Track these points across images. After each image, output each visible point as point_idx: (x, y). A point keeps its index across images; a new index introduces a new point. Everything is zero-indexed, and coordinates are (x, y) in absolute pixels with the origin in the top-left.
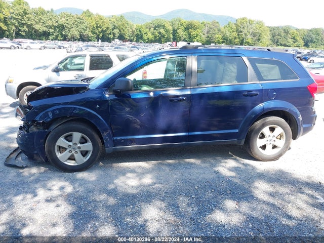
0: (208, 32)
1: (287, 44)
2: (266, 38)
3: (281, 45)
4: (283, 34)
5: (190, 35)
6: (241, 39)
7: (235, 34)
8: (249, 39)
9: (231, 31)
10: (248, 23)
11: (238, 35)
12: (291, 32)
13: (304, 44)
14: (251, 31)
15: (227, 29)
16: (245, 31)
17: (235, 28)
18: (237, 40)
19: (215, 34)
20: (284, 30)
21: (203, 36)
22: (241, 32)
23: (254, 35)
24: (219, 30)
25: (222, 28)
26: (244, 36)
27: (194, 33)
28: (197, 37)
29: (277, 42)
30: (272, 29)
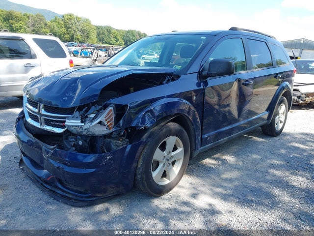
0: (33, 25)
1: (112, 42)
2: (94, 36)
3: (106, 43)
4: (106, 34)
5: (12, 27)
6: (71, 35)
7: (64, 30)
8: (78, 35)
9: (59, 26)
10: (76, 19)
11: (67, 31)
12: (113, 31)
13: (124, 43)
14: (80, 28)
15: (55, 24)
16: (74, 27)
17: (63, 23)
18: (67, 36)
19: (42, 28)
20: (107, 30)
21: (28, 29)
22: (70, 28)
23: (83, 31)
24: (46, 24)
25: (48, 22)
26: (73, 32)
27: (16, 25)
28: (20, 29)
29: (103, 40)
30: (98, 28)
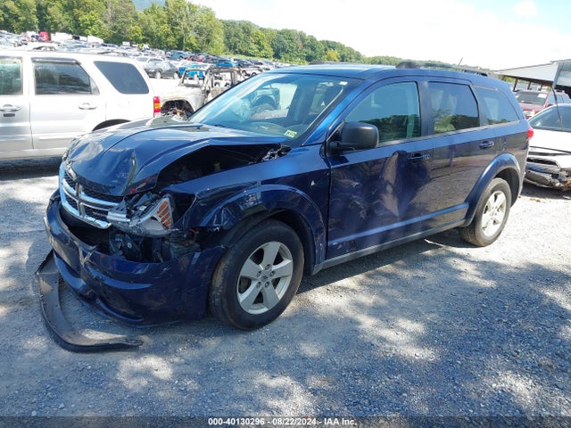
0: (114, 19)
1: (251, 52)
2: (219, 39)
3: (241, 53)
4: (242, 35)
5: (77, 20)
6: (178, 37)
7: (166, 28)
8: (192, 37)
9: (158, 20)
10: (188, 8)
11: (172, 29)
12: (253, 32)
13: (273, 53)
14: (194, 24)
15: (151, 17)
16: (184, 23)
17: (165, 16)
18: (171, 39)
19: (128, 23)
20: (243, 28)
21: (105, 25)
22: (177, 24)
23: (199, 31)
24: (136, 18)
25: (140, 13)
26: (182, 32)
27: (85, 17)
28: (91, 25)
29: (235, 48)
30: (228, 25)
